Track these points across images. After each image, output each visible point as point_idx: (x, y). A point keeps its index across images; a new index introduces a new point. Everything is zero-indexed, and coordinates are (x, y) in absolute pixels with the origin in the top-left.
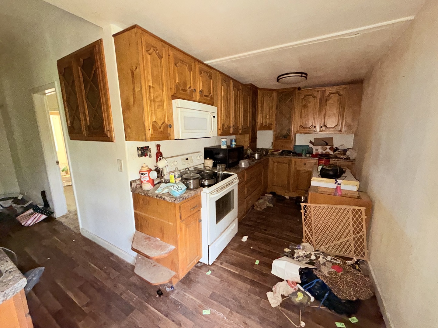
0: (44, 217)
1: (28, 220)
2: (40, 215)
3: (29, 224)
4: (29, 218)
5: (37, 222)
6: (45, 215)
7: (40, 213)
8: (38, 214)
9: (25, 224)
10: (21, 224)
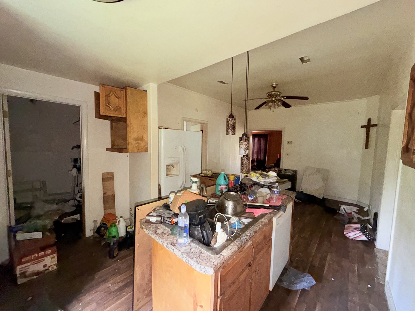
0: (364, 238)
1: (350, 232)
2: (361, 234)
3: (350, 237)
4: (352, 231)
5: (356, 239)
6: (366, 236)
7: (362, 232)
8: (360, 232)
9: (346, 234)
10: (344, 232)
